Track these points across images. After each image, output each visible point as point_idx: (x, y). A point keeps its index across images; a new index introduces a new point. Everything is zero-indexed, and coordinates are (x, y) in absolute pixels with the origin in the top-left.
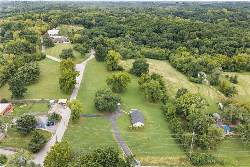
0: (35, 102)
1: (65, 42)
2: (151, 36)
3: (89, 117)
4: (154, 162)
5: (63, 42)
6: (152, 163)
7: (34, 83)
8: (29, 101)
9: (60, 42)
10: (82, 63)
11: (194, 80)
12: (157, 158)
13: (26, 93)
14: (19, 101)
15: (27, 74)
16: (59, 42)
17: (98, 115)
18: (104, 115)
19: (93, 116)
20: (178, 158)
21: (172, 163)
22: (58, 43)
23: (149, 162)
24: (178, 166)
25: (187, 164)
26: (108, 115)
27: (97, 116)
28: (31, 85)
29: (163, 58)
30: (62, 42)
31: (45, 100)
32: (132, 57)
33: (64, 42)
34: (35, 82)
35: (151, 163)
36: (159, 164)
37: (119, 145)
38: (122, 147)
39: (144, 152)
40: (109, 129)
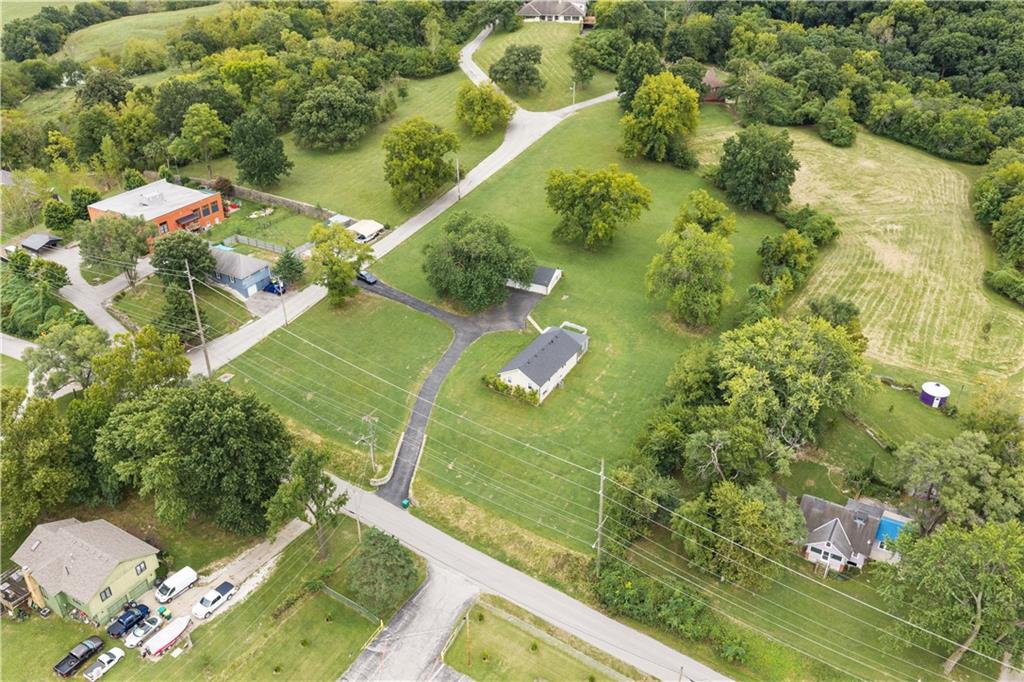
0: (299, 211)
1: (566, 19)
2: (1003, 39)
3: (398, 303)
4: (462, 524)
5: (557, 18)
6: (456, 524)
7: (339, 150)
8: (284, 202)
9: (546, 19)
10: (557, 112)
11: (1009, 286)
12: (482, 515)
13: (288, 175)
14: (260, 198)
15: (322, 113)
16: (543, 18)
17: (434, 305)
18: (453, 312)
19: (415, 304)
20: (558, 550)
21: (520, 557)
22: (537, 19)
23: (449, 517)
24: (539, 576)
25: (576, 587)
26: (465, 316)
27: (427, 309)
28: (331, 153)
29: (957, 152)
30: (554, 19)
31: (325, 212)
32: (800, 120)
33: (561, 19)
34: (347, 146)
35: (453, 523)
36: (477, 539)
37: (406, 423)
38: (408, 432)
39: (460, 476)
40: (422, 363)
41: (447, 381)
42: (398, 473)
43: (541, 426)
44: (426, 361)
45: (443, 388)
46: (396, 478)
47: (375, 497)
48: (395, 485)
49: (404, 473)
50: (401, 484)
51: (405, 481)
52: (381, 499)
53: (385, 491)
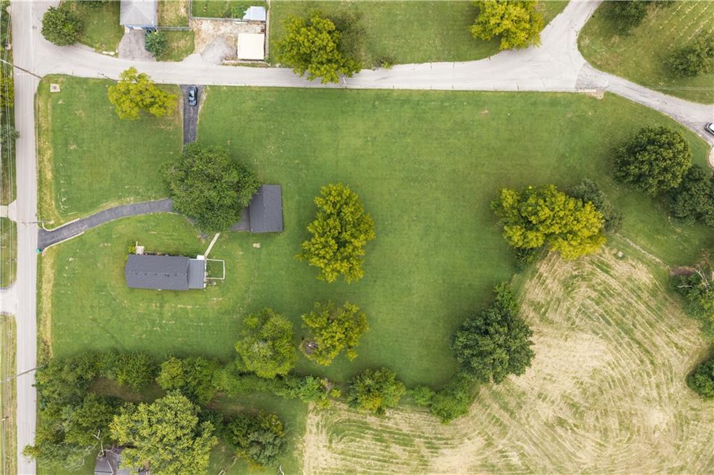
37: (86, 216)
38: (81, 221)
39: (67, 268)
40: (135, 192)
41: (128, 218)
42: (55, 234)
43: (121, 293)
44: (138, 194)
45: (121, 220)
46: (52, 235)
47: (37, 232)
48: (48, 237)
49: (57, 237)
50: (51, 239)
51: (54, 240)
52: (37, 235)
53: (43, 234)
